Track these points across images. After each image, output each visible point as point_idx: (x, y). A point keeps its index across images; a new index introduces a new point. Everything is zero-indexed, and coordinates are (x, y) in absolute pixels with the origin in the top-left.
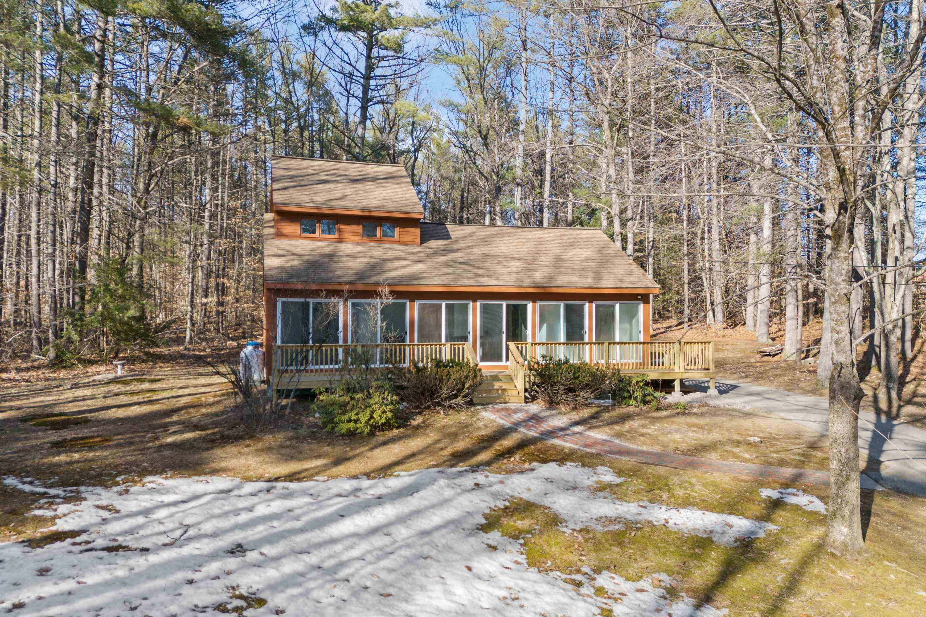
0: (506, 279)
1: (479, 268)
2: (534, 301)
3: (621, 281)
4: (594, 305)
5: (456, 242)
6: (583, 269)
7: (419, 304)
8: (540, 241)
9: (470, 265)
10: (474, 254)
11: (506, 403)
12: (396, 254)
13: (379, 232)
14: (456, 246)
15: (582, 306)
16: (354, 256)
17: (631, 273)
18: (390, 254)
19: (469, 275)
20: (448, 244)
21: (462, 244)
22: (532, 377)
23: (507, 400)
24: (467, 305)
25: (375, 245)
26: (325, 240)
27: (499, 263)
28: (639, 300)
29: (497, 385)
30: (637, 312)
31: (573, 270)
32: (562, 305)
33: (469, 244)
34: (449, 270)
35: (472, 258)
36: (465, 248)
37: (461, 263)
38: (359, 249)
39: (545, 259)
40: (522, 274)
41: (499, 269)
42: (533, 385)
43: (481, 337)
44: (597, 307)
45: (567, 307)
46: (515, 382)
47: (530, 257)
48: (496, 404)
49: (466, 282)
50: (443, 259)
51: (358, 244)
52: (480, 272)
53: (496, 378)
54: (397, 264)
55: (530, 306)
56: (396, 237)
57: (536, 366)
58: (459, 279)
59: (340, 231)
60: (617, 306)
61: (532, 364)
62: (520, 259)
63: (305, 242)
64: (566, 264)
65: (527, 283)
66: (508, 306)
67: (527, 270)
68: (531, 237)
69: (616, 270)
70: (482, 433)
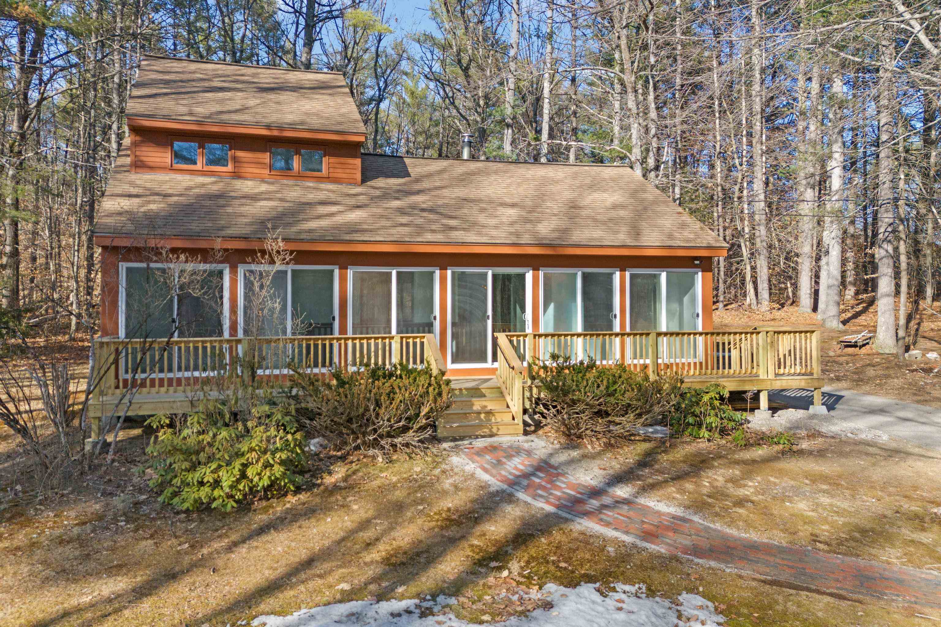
0: (494, 233)
1: (451, 217)
2: (536, 269)
3: (670, 236)
4: (628, 274)
5: (417, 180)
6: (610, 220)
7: (354, 273)
8: (545, 181)
9: (437, 213)
10: (444, 197)
11: (492, 436)
12: (322, 196)
13: (296, 163)
14: (417, 187)
15: (610, 276)
16: (254, 198)
17: (683, 226)
18: (311, 197)
19: (434, 227)
20: (405, 184)
21: (425, 185)
22: (535, 390)
23: (494, 430)
24: (432, 273)
25: (291, 182)
26: (212, 174)
27: (483, 210)
28: (696, 266)
29: (477, 405)
30: (692, 284)
31: (595, 220)
32: (579, 274)
33: (438, 184)
34: (404, 220)
35: (440, 202)
36: (429, 190)
37: (423, 210)
38: (264, 187)
39: (552, 206)
40: (517, 227)
41: (482, 219)
42: (537, 404)
43: (454, 324)
44: (632, 277)
45: (585, 277)
46: (508, 399)
47: (528, 203)
48: (477, 437)
49: (429, 237)
50: (396, 204)
51: (263, 181)
52: (453, 223)
53: (476, 392)
54: (322, 210)
55: (529, 276)
56: (324, 172)
57: (542, 373)
58: (419, 234)
59: (235, 160)
60: (664, 276)
61: (536, 368)
62: (513, 205)
63: (179, 177)
64: (584, 213)
65: (526, 239)
66: (495, 277)
67: (527, 221)
68: (529, 176)
69: (660, 222)
70: (448, 503)
